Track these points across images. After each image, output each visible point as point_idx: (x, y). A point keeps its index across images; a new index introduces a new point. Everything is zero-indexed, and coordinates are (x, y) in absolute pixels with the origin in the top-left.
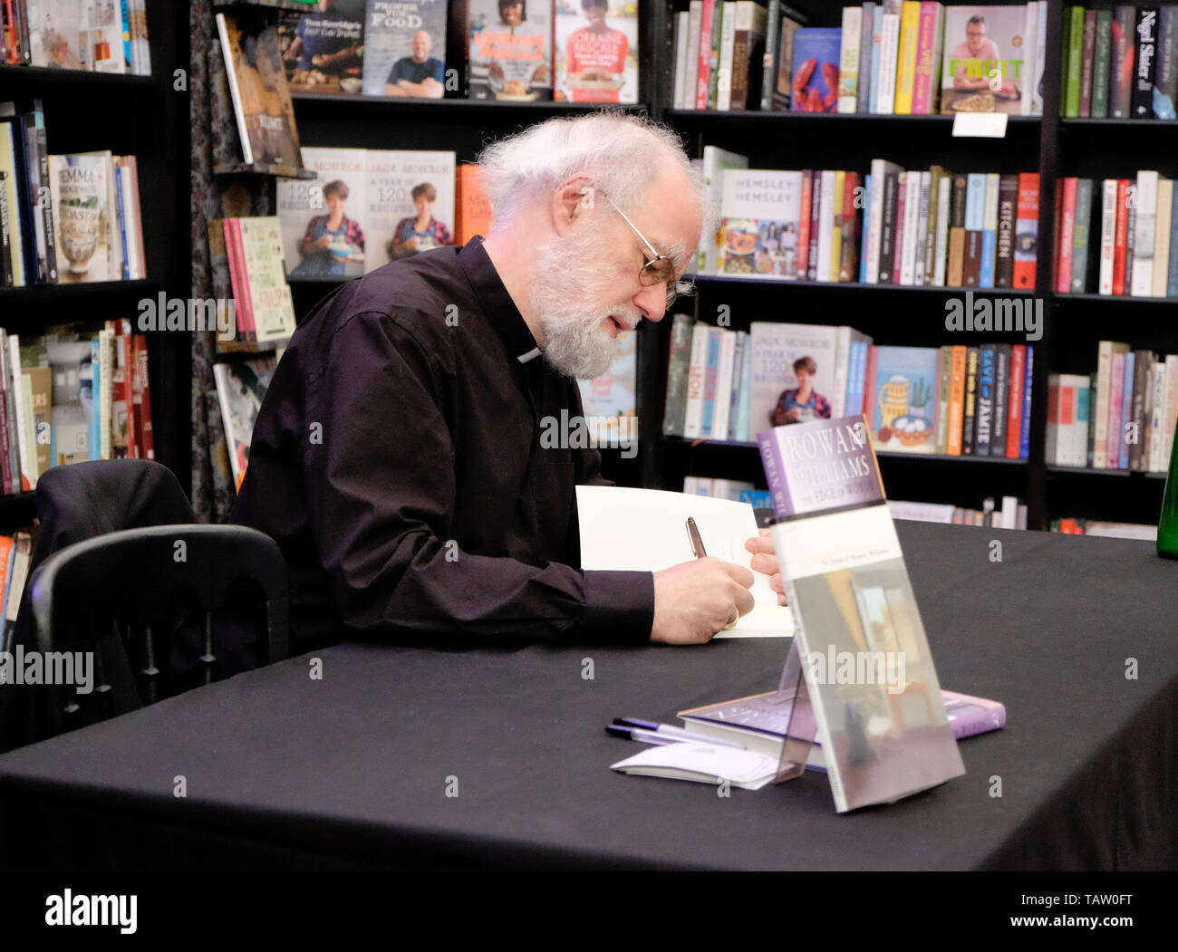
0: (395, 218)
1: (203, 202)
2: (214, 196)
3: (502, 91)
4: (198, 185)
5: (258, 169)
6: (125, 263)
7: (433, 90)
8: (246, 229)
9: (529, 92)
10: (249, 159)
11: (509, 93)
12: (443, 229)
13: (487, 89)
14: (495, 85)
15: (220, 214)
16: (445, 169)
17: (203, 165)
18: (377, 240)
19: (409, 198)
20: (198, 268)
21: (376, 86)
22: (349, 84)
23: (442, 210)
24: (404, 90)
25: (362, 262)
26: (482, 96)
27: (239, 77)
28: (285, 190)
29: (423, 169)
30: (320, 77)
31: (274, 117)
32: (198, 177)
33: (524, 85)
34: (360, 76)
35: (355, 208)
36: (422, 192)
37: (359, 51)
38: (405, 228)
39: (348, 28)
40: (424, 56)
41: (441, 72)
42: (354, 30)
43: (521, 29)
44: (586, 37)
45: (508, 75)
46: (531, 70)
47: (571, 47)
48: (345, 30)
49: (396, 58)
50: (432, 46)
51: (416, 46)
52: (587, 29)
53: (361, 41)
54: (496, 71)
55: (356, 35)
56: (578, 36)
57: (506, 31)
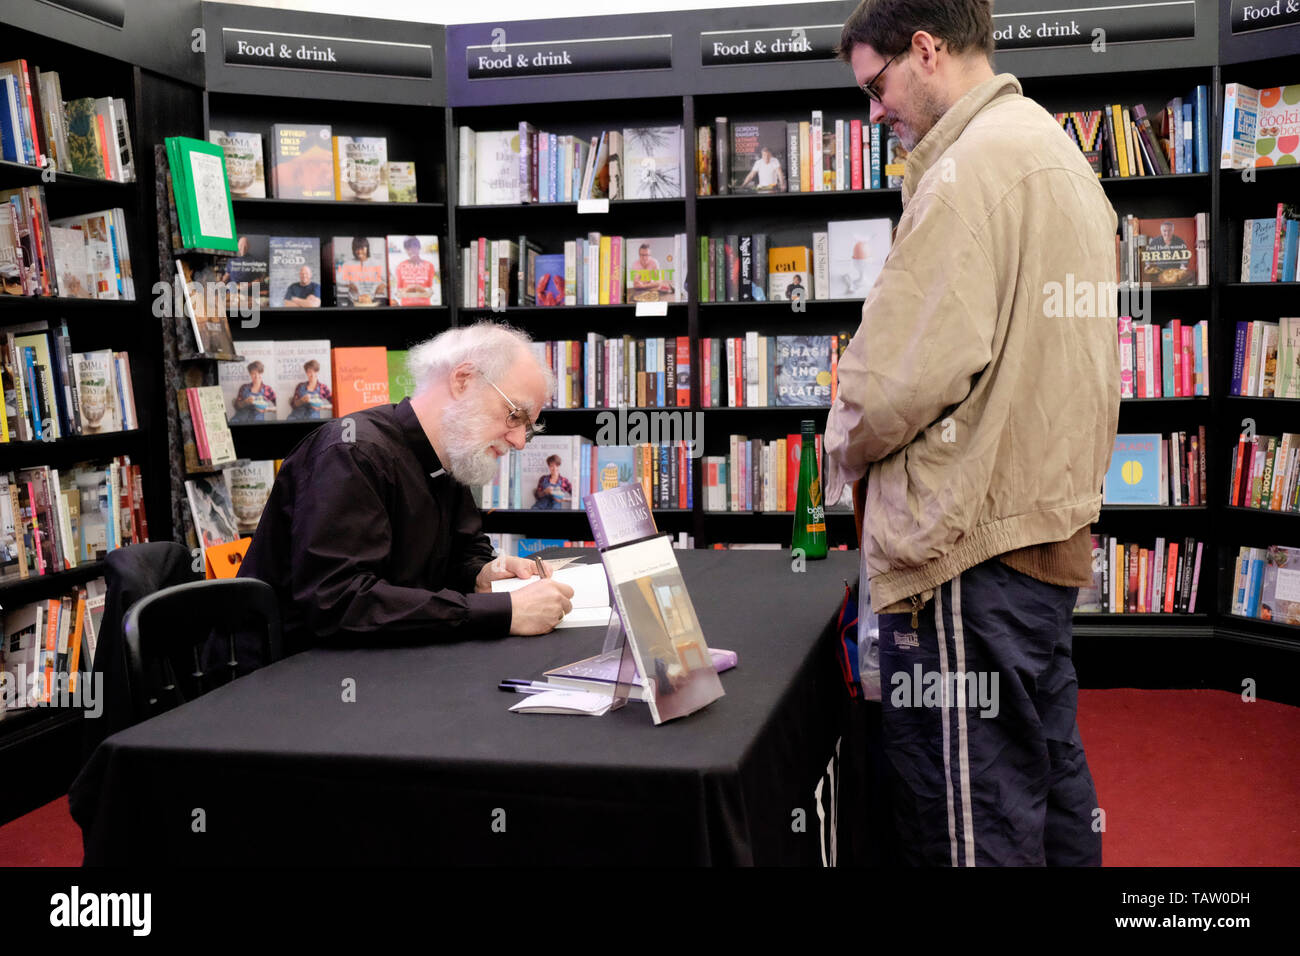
0: (294, 383)
1: (173, 379)
2: (179, 375)
3: (357, 301)
4: (169, 368)
5: (208, 356)
6: (124, 420)
7: (314, 302)
8: (201, 394)
9: (374, 301)
10: (202, 350)
11: (362, 302)
12: (325, 388)
13: (347, 300)
14: (353, 297)
15: (184, 386)
16: (324, 351)
17: (171, 355)
18: (284, 397)
19: (303, 371)
20: (171, 420)
23: (324, 377)
24: (296, 303)
25: (275, 412)
26: (345, 304)
28: (223, 368)
29: (310, 352)
31: (215, 323)
32: (169, 363)
33: (371, 297)
34: (268, 295)
35: (268, 378)
36: (310, 366)
37: (266, 280)
38: (301, 389)
39: (258, 266)
40: (307, 281)
41: (318, 291)
42: (263, 267)
43: (367, 263)
44: (407, 266)
45: (360, 292)
46: (375, 287)
47: (399, 272)
48: (256, 267)
49: (290, 284)
50: (312, 276)
51: (302, 276)
52: (408, 261)
53: (267, 274)
54: (353, 289)
55: (263, 270)
56: (403, 265)
57: (358, 264)
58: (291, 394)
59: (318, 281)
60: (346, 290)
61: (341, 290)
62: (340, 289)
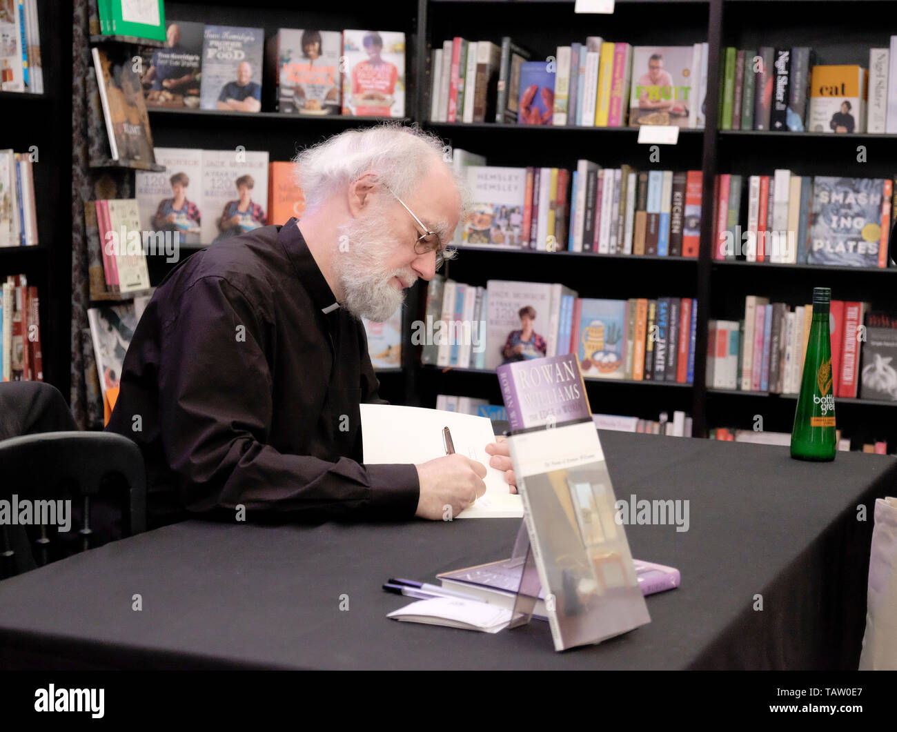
0: (223, 201)
1: (81, 188)
2: (88, 184)
3: (303, 107)
4: (78, 175)
5: (122, 164)
6: (22, 234)
7: (253, 106)
8: (113, 208)
9: (324, 108)
10: (116, 156)
11: (309, 108)
12: (259, 209)
13: (293, 106)
14: (299, 102)
15: (93, 197)
16: (261, 165)
17: (81, 160)
18: (210, 216)
19: (234, 187)
20: (77, 237)
21: (210, 103)
22: (190, 101)
23: (258, 195)
24: (232, 106)
25: (198, 234)
26: (288, 110)
27: (109, 96)
28: (142, 179)
29: (244, 164)
30: (169, 95)
31: (134, 125)
32: (78, 169)
33: (320, 103)
34: (198, 95)
35: (194, 193)
36: (243, 182)
37: (198, 77)
38: (231, 209)
39: (189, 60)
40: (246, 80)
41: (258, 93)
42: (194, 61)
43: (319, 61)
44: (367, 67)
45: (308, 95)
46: (325, 92)
47: (355, 75)
48: (187, 61)
49: (225, 82)
50: (252, 74)
51: (240, 73)
52: (368, 62)
53: (199, 69)
54: (299, 92)
55: (195, 65)
56: (360, 66)
57: (307, 62)
58: (219, 213)
59: (258, 80)
60: (291, 93)
61: (286, 93)
62: (284, 92)
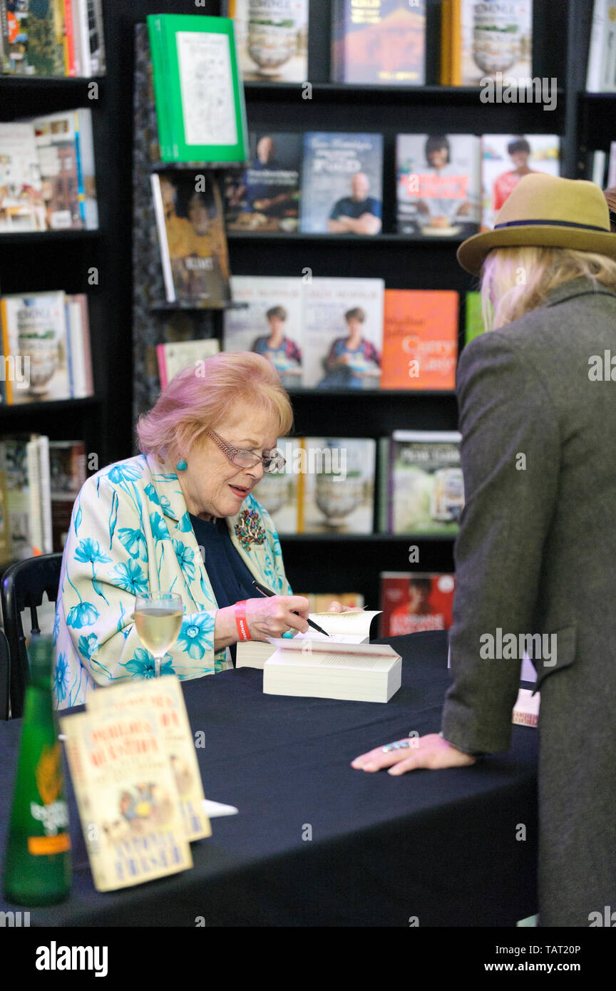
0: (329, 337)
1: (144, 330)
2: (155, 326)
3: (428, 225)
4: (139, 318)
6: (71, 382)
7: (371, 226)
9: (454, 224)
10: (171, 296)
11: (436, 226)
12: (371, 346)
13: (414, 224)
14: (422, 220)
15: (162, 341)
16: (374, 295)
17: (144, 300)
18: (313, 355)
20: (138, 386)
21: (317, 223)
22: (288, 225)
23: (372, 330)
24: (344, 225)
25: (299, 377)
26: (408, 230)
27: (169, 228)
28: (233, 316)
29: (354, 295)
31: (203, 258)
32: (139, 311)
33: (449, 219)
34: (297, 217)
35: (292, 329)
36: (353, 315)
37: (296, 196)
38: (338, 346)
39: (286, 177)
40: (362, 195)
41: (378, 208)
42: (292, 178)
43: (446, 172)
44: (512, 179)
45: (434, 211)
46: (455, 207)
47: (497, 188)
48: (283, 178)
49: (337, 197)
50: (370, 187)
51: (354, 187)
52: (512, 173)
53: (298, 187)
54: (422, 208)
55: (292, 182)
56: (503, 178)
57: (431, 173)
58: (324, 351)
59: (377, 194)
60: (411, 209)
61: (406, 211)
62: (404, 208)
